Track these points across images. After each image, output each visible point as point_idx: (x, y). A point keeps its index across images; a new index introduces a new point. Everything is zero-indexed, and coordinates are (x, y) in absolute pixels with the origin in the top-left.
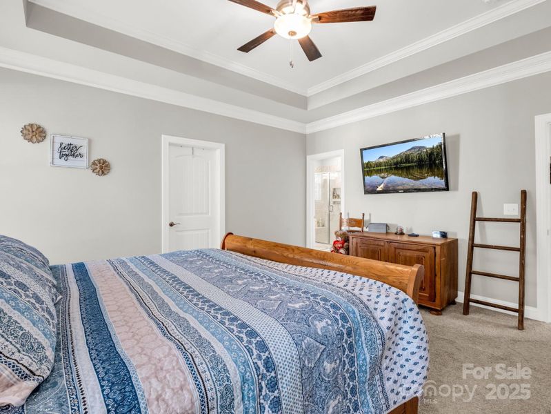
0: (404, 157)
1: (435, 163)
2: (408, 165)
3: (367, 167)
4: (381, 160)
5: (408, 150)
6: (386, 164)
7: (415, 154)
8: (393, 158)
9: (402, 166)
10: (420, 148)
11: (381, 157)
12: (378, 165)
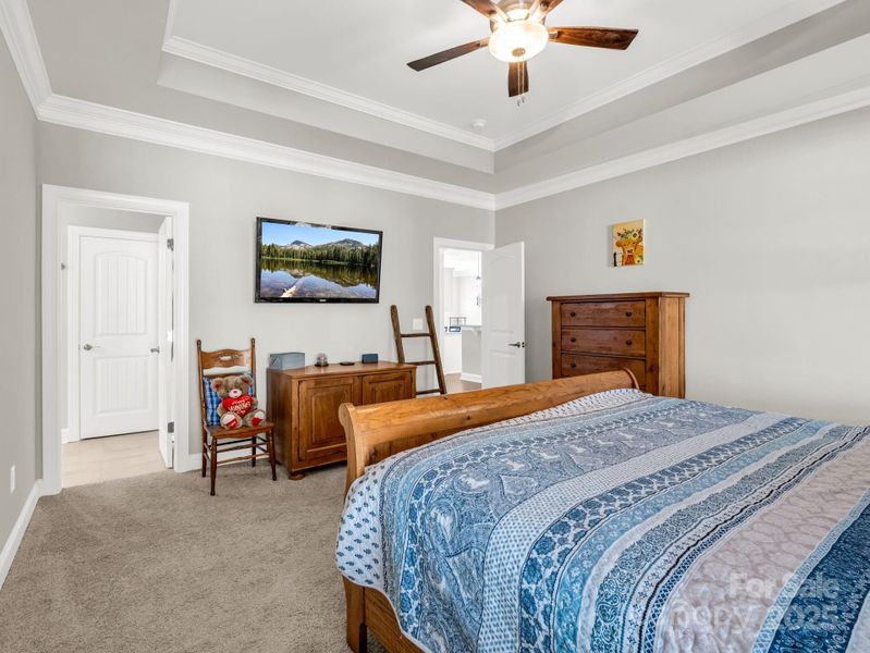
0: (333, 250)
1: (369, 267)
2: (336, 263)
3: (268, 253)
4: (296, 247)
5: (340, 242)
6: (304, 255)
7: (348, 249)
8: (317, 249)
9: (327, 262)
10: (356, 243)
11: (297, 243)
12: (289, 253)
